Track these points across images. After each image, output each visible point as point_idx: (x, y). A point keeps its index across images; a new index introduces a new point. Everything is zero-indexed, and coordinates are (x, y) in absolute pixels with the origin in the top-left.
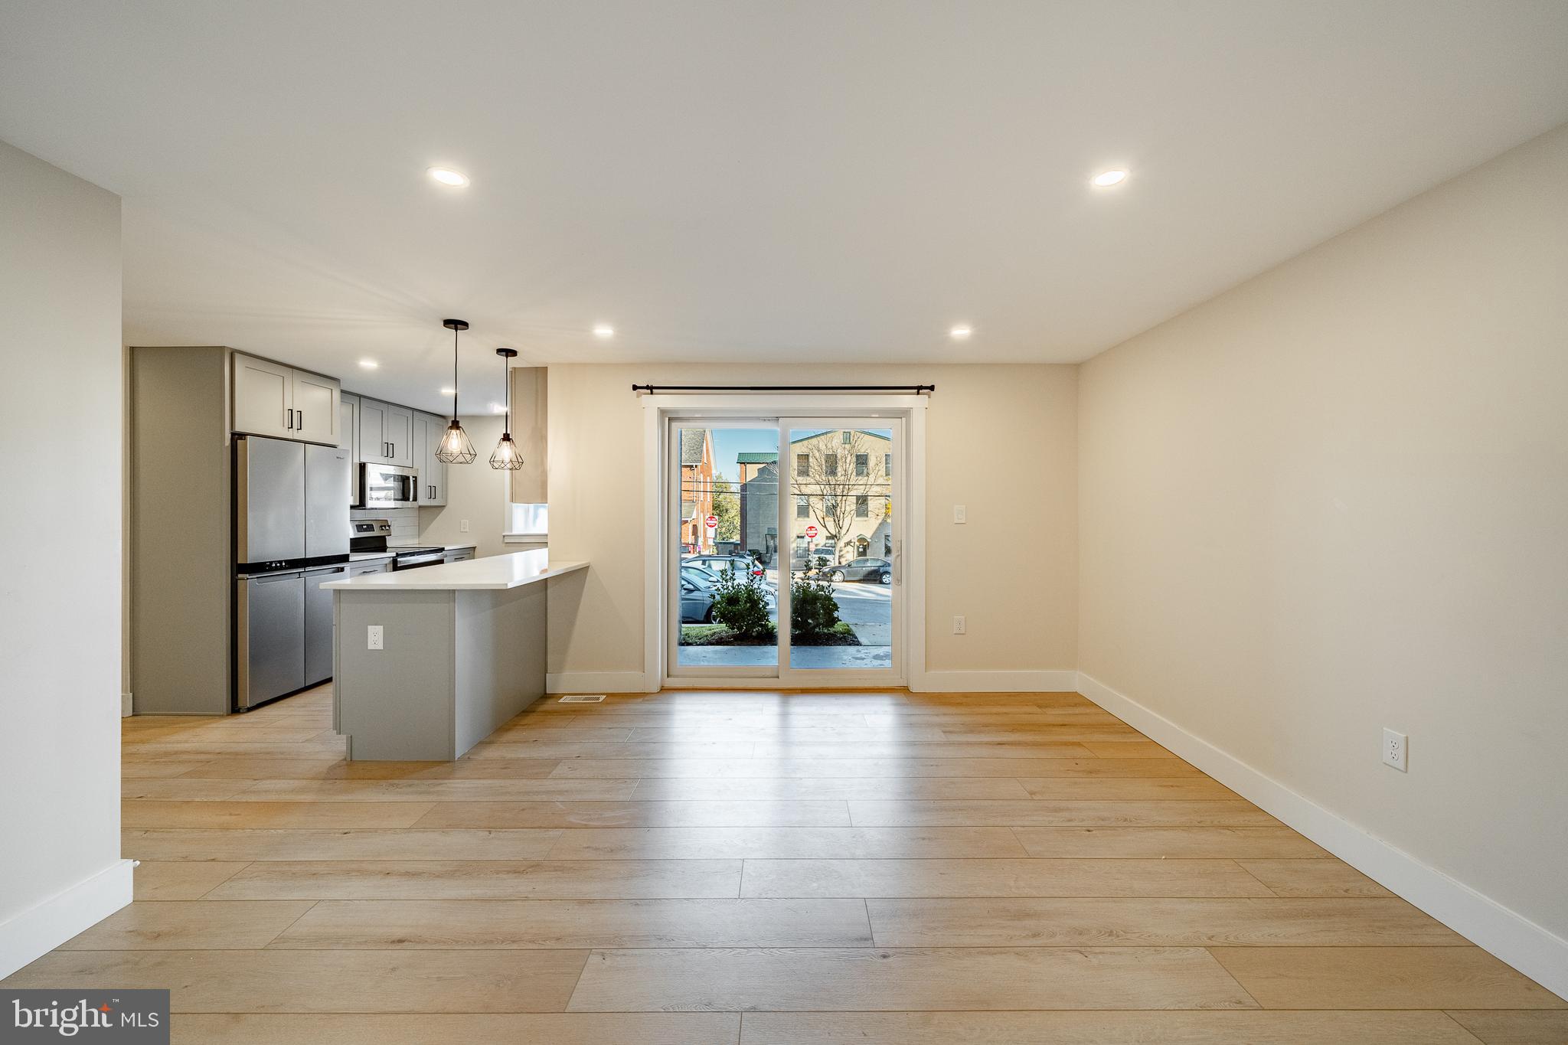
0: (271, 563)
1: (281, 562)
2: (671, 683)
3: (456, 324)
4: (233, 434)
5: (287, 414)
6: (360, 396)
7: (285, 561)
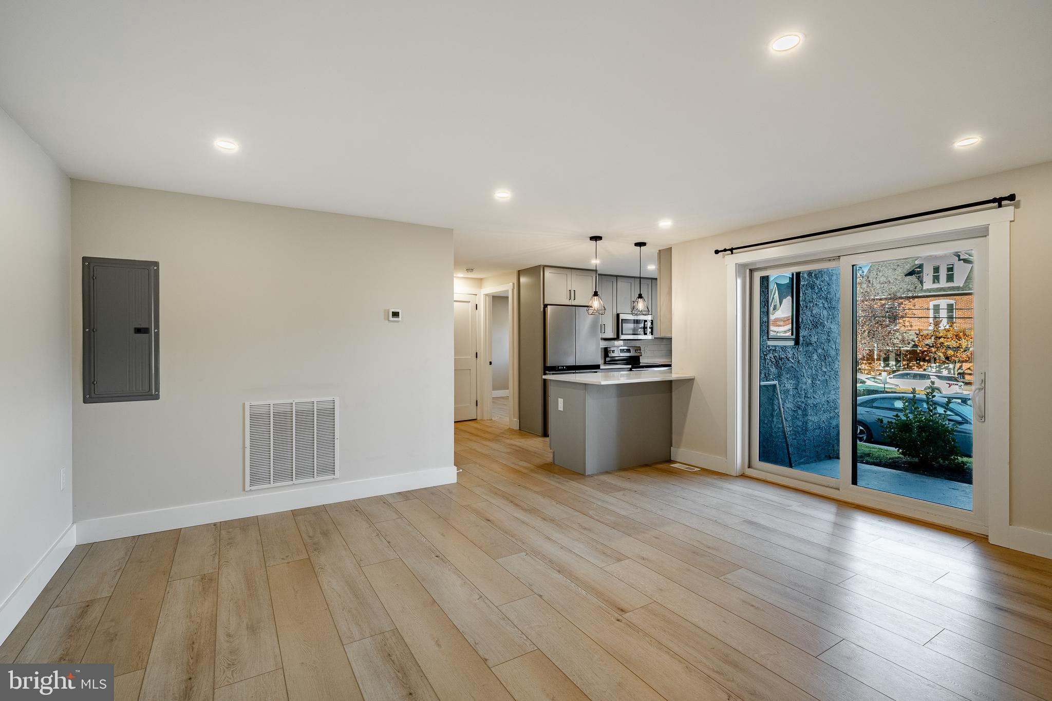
0: (559, 366)
1: (563, 366)
2: (749, 472)
3: (596, 238)
4: (544, 305)
5: (568, 292)
6: (617, 276)
7: (566, 366)
